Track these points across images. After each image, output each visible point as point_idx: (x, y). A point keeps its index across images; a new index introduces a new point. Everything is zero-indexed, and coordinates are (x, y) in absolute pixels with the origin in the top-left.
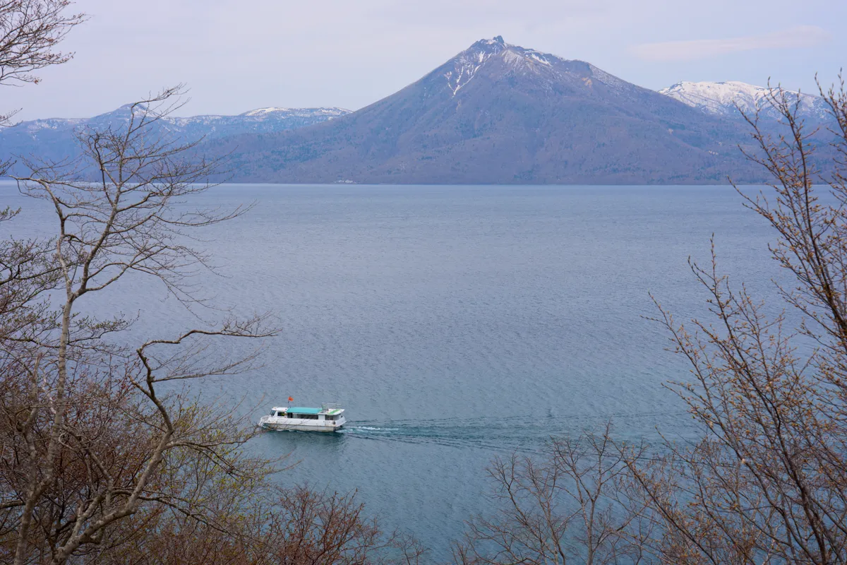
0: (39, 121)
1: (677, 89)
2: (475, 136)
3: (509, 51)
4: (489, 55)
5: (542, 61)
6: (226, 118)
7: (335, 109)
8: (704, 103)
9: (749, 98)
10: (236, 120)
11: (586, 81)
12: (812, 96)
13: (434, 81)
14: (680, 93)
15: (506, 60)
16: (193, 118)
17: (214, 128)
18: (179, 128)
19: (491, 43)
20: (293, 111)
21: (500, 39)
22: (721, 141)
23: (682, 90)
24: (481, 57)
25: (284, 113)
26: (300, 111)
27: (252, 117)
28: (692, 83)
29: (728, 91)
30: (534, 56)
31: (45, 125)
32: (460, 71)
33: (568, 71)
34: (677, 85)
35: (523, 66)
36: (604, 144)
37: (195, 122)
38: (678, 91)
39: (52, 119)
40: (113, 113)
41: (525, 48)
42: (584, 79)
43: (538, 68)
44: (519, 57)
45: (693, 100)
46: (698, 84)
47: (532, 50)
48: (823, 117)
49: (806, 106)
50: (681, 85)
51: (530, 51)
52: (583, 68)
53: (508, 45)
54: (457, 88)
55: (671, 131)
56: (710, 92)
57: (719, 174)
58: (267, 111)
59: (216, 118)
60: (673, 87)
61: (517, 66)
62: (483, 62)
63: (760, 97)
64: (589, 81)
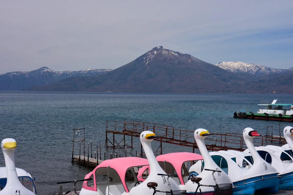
0: (13, 72)
1: (221, 64)
2: (152, 78)
3: (164, 51)
4: (158, 52)
5: (175, 54)
6: (75, 72)
7: (110, 69)
8: (230, 69)
9: (244, 67)
10: (78, 73)
11: (189, 60)
12: (264, 67)
13: (140, 60)
14: (222, 65)
15: (163, 53)
16: (64, 72)
17: (70, 75)
18: (58, 75)
19: (158, 48)
20: (96, 70)
21: (161, 47)
22: (232, 80)
23: (222, 64)
24: (155, 52)
25: (94, 71)
26: (99, 70)
27: (83, 72)
28: (226, 62)
29: (237, 65)
30: (172, 52)
31: (15, 74)
32: (148, 57)
33: (183, 57)
34: (221, 63)
35: (168, 56)
36: (193, 81)
37: (64, 73)
38: (221, 65)
39: (18, 72)
40: (38, 70)
41: (169, 50)
42: (188, 60)
43: (173, 56)
44: (167, 53)
45: (226, 68)
46: (228, 62)
47: (172, 50)
48: (268, 73)
49: (262, 70)
50: (222, 63)
51: (171, 51)
52: (188, 56)
53: (164, 49)
54: (147, 63)
55: (216, 77)
56: (231, 65)
57: (230, 90)
58: (88, 70)
59: (72, 72)
60: (219, 63)
61: (167, 55)
62: (156, 54)
63: (247, 67)
64: (190, 60)
